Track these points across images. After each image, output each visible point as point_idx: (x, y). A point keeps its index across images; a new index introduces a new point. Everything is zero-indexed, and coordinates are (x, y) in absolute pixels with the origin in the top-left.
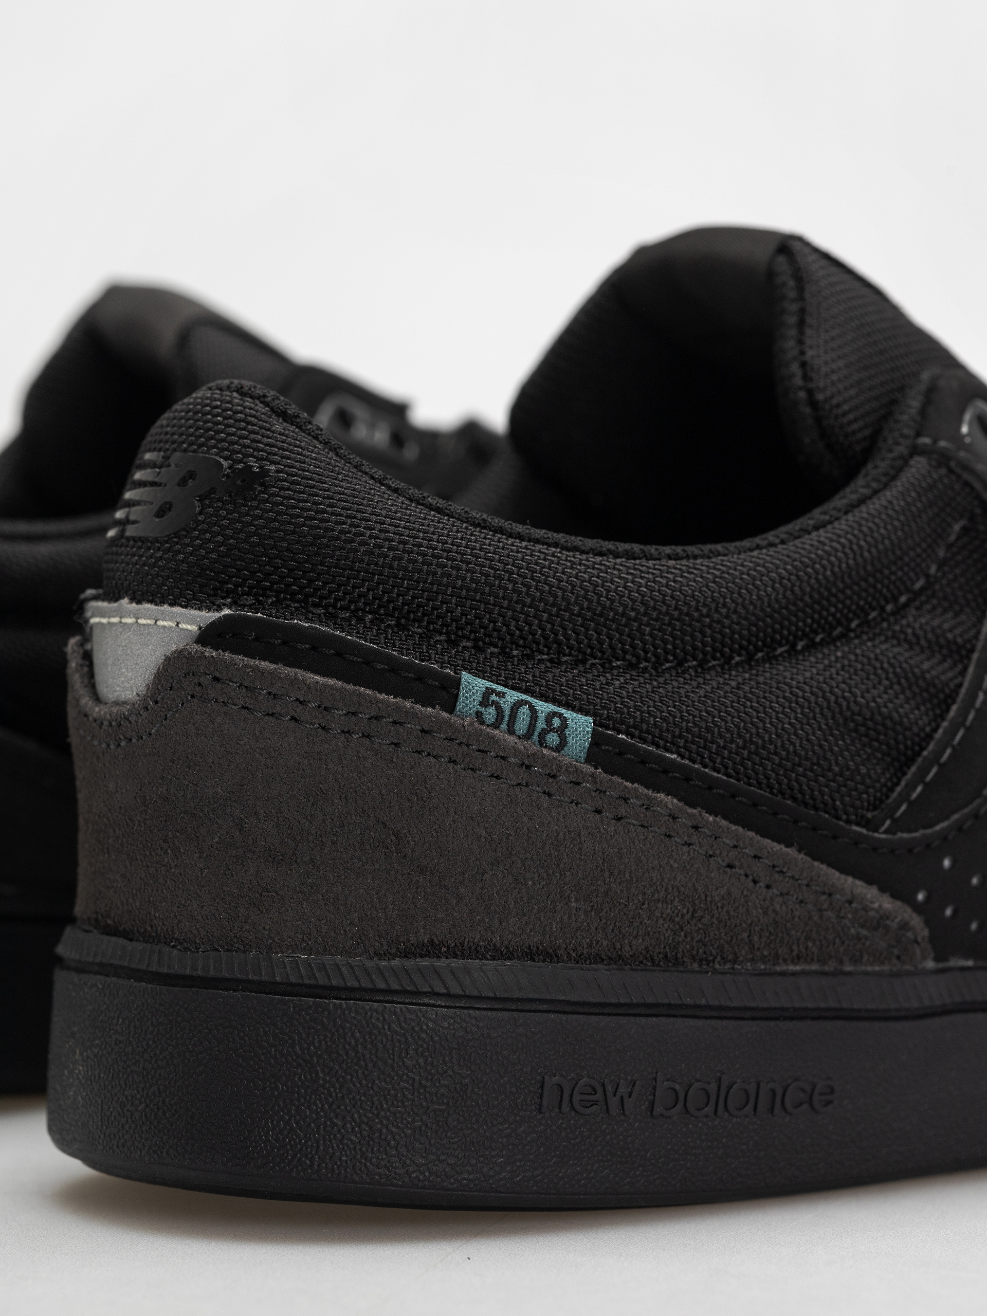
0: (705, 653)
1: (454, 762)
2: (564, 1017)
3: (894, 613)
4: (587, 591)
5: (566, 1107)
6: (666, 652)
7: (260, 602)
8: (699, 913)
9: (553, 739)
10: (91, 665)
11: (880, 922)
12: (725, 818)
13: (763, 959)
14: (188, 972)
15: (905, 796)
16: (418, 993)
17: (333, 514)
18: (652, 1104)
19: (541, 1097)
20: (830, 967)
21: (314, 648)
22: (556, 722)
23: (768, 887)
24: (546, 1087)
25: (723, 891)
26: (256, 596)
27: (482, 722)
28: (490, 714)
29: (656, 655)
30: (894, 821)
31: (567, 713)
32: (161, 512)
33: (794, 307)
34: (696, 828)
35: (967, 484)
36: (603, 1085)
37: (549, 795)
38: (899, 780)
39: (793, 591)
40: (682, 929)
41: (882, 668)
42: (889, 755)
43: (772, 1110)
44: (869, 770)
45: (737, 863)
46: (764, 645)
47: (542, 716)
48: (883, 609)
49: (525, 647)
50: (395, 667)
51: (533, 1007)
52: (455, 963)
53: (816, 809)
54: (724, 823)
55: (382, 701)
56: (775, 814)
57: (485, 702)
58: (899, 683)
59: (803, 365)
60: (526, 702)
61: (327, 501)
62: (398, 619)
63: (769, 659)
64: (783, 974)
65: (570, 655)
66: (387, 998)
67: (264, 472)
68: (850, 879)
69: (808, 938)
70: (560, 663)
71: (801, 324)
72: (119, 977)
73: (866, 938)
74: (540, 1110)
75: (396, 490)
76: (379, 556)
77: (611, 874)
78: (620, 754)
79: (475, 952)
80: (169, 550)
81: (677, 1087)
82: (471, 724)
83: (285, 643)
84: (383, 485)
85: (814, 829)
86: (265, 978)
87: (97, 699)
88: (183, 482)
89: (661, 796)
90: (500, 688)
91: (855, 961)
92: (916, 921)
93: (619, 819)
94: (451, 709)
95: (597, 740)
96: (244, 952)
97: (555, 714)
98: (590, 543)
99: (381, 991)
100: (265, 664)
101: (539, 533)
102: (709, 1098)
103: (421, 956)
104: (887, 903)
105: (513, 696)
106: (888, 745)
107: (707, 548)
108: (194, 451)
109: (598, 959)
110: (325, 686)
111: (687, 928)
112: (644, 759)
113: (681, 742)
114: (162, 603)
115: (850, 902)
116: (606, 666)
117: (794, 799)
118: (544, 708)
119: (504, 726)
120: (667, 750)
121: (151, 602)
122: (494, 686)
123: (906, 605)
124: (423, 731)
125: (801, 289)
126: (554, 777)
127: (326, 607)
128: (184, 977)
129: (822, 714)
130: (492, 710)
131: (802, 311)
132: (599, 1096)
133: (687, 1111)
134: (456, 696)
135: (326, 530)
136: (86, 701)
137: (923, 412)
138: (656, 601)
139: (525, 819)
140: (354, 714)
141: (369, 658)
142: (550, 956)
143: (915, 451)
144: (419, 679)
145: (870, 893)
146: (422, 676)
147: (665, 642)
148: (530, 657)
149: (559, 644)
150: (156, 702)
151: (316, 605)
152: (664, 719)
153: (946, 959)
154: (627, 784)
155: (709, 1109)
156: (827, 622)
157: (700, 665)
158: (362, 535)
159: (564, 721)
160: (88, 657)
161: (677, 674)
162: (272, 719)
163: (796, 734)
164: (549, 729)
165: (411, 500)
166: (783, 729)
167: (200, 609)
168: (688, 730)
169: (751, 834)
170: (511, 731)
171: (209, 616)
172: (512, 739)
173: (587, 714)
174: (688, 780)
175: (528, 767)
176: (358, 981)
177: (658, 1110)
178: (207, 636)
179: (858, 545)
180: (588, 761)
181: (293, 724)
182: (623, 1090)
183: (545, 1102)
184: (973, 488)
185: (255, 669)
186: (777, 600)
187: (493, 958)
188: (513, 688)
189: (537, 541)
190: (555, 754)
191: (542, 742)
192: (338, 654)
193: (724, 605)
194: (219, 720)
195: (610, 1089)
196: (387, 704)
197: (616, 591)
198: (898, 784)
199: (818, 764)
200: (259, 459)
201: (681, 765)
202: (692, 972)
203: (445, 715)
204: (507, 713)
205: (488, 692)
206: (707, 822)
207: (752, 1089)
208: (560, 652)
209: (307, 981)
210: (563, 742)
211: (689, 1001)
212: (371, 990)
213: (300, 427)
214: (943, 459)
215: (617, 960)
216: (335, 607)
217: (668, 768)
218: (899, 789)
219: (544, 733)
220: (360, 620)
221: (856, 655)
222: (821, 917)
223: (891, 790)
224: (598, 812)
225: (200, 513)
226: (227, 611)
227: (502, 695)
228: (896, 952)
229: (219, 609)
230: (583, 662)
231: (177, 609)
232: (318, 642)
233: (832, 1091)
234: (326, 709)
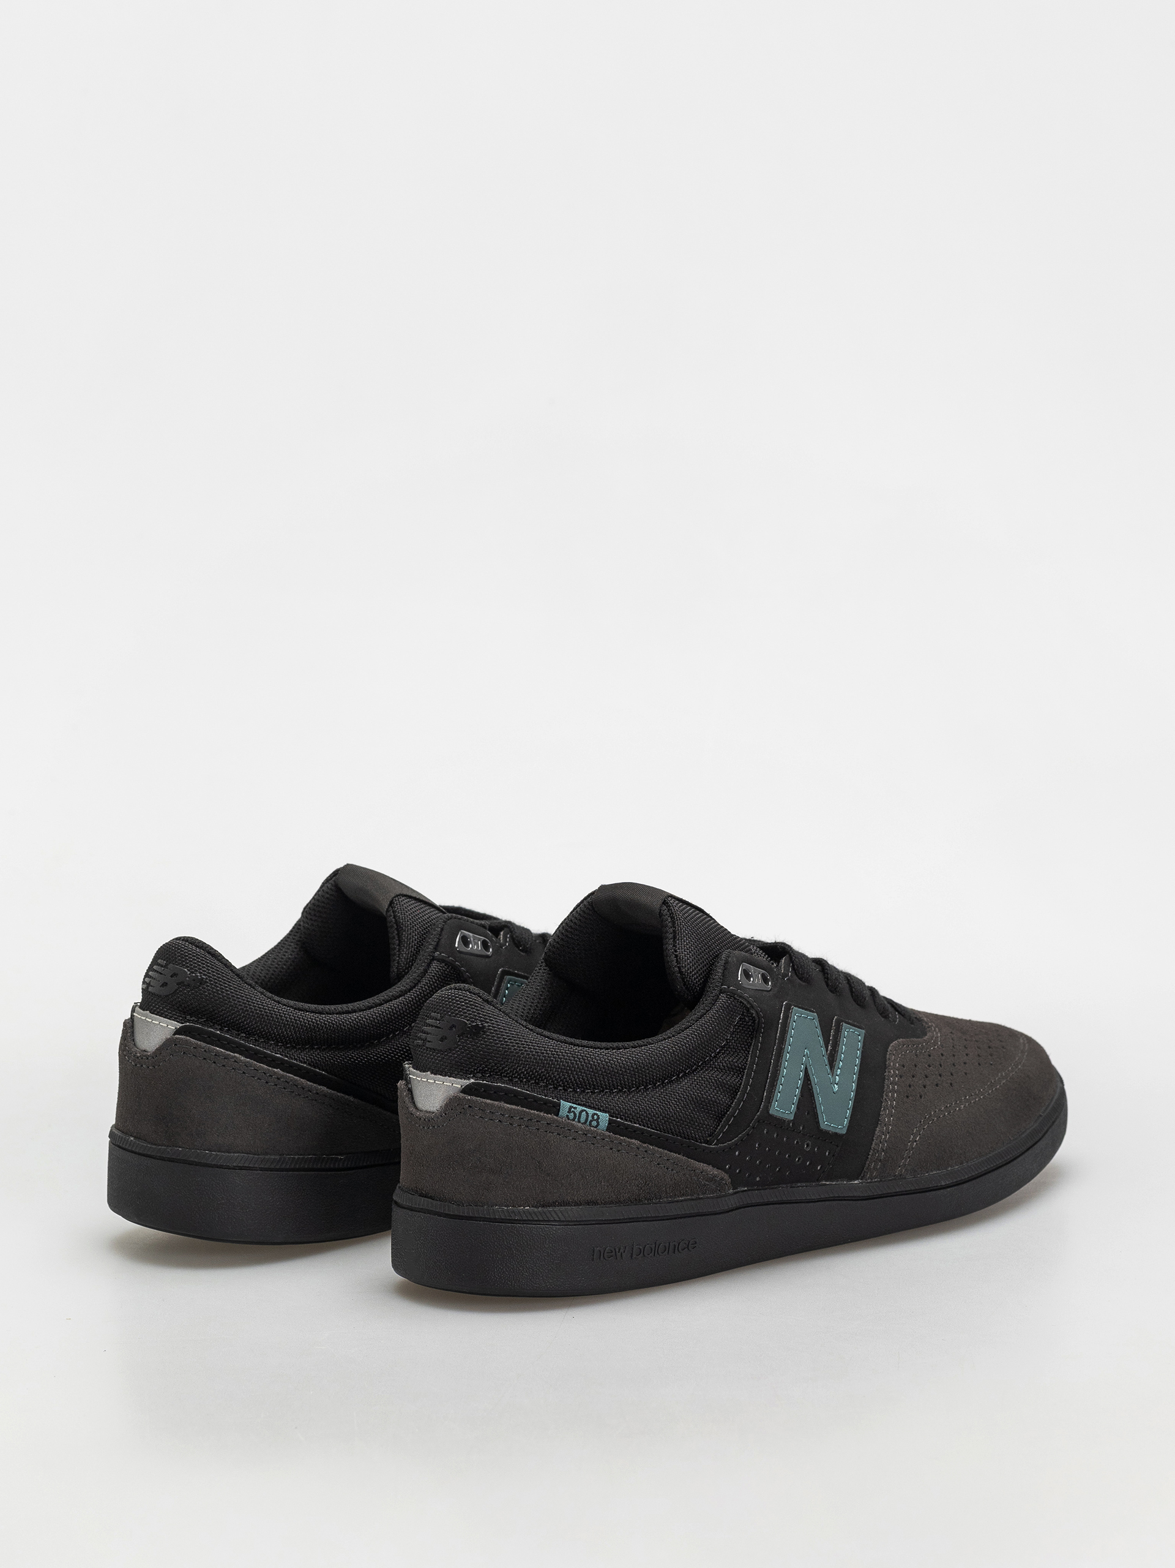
0: (646, 1083)
1: (560, 1135)
2: (601, 1226)
3: (715, 1057)
4: (604, 1065)
5: (602, 1257)
6: (633, 1084)
7: (483, 1076)
8: (648, 1183)
9: (594, 1123)
10: (412, 1092)
11: (712, 1179)
12: (656, 1146)
13: (671, 1197)
14: (461, 1214)
15: (721, 1131)
16: (549, 1221)
17: (511, 1043)
18: (632, 1254)
19: (593, 1255)
20: (695, 1196)
21: (506, 1094)
22: (595, 1117)
23: (672, 1170)
24: (595, 1251)
25: (656, 1174)
26: (482, 1073)
27: (569, 1119)
28: (571, 1116)
29: (629, 1086)
30: (718, 1140)
31: (599, 1113)
32: (442, 1039)
33: (671, 930)
34: (646, 1151)
35: (741, 1002)
36: (615, 1249)
37: (594, 1144)
38: (719, 1124)
39: (678, 1056)
40: (641, 1189)
41: (712, 1082)
42: (715, 1115)
43: (674, 1252)
44: (708, 1122)
45: (661, 1163)
46: (668, 1077)
47: (590, 1115)
48: (711, 1056)
49: (582, 1087)
50: (536, 1100)
51: (590, 1223)
52: (563, 1208)
53: (689, 1139)
54: (656, 1148)
55: (532, 1114)
56: (674, 1143)
57: (569, 1111)
58: (718, 1087)
59: (676, 956)
60: (585, 1110)
61: (508, 1038)
62: (535, 1080)
63: (671, 1082)
64: (677, 1201)
65: (598, 1089)
66: (538, 1223)
67: (484, 1027)
68: (702, 1164)
69: (687, 1187)
70: (595, 1093)
71: (674, 937)
72: (430, 1214)
73: (708, 1185)
74: (593, 1260)
75: (531, 1030)
76: (529, 1058)
77: (616, 1171)
78: (618, 1126)
79: (568, 1204)
80: (447, 1055)
81: (641, 1247)
82: (565, 1120)
83: (495, 1092)
84: (527, 1028)
85: (688, 1147)
86: (492, 1217)
87: (416, 1108)
88: (451, 1028)
89: (633, 1141)
90: (575, 1106)
91: (704, 1194)
92: (726, 1177)
93: (619, 1151)
94: (557, 1115)
95: (610, 1122)
96: (482, 1206)
97: (595, 1114)
98: (604, 1044)
99: (536, 1221)
100: (488, 1101)
101: (585, 1042)
102: (652, 1250)
103: (549, 1206)
104: (716, 1172)
105: (580, 1108)
106: (715, 1111)
107: (645, 1041)
108: (454, 1016)
109: (611, 1203)
110: (511, 1109)
111: (643, 1188)
112: (627, 1127)
113: (640, 1120)
114: (445, 1076)
115: (702, 1172)
116: (611, 1092)
117: (681, 1137)
118: (591, 1112)
119: (576, 1120)
120: (635, 1123)
121: (441, 1075)
122: (573, 1105)
123: (719, 1053)
124: (547, 1124)
125: (673, 923)
126: (595, 1137)
127: (508, 1077)
128: (460, 1216)
129: (691, 1103)
130: (572, 1114)
131: (674, 931)
132: (613, 1253)
133: (644, 1256)
134: (559, 1110)
135: (509, 1049)
136: (412, 1109)
137: (723, 975)
138: (629, 1066)
139: (585, 1154)
140: (522, 1118)
141: (527, 1097)
142: (595, 1203)
143: (721, 992)
144: (545, 1104)
145: (709, 1168)
146: (546, 1102)
147: (632, 1081)
148: (584, 1091)
149: (594, 1085)
150: (446, 1114)
151: (505, 1076)
152: (633, 1112)
153: (737, 1189)
154: (622, 1138)
155: (652, 1254)
156: (690, 1064)
157: (645, 1088)
158: (522, 1050)
159: (598, 1116)
160: (410, 1091)
161: (637, 1093)
162: (492, 1121)
163: (681, 1112)
164: (593, 1119)
165: (537, 1034)
166: (677, 1111)
167: (461, 1079)
168: (642, 1115)
169: (666, 1151)
170: (579, 1121)
171: (466, 1082)
172: (580, 1125)
173: (606, 1112)
174: (643, 1133)
175: (586, 1135)
176: (527, 1217)
177: (634, 1256)
178: (466, 1090)
179: (701, 1034)
180: (607, 1130)
181: (500, 1123)
182: (622, 1251)
183: (595, 1257)
184: (743, 1004)
185: (485, 1103)
186: (672, 1061)
187: (575, 1206)
188: (579, 1104)
189: (584, 1046)
190: (595, 1129)
191: (590, 1124)
192: (515, 1096)
193: (654, 1065)
194: (471, 1121)
195: (617, 1250)
196: (534, 1114)
197: (614, 1064)
198: (719, 1126)
199: (690, 1123)
200: (481, 1021)
201: (640, 1128)
202: (645, 1204)
203: (555, 1117)
204: (578, 1115)
205: (571, 1107)
206: (650, 1149)
207: (667, 1245)
208: (594, 1088)
209: (508, 1218)
210: (598, 1123)
211: (645, 1216)
212: (532, 1220)
213: (494, 1006)
214: (732, 995)
215: (619, 1202)
216: (512, 1077)
217: (636, 1130)
218: (719, 1128)
219: (591, 1121)
220: (521, 1081)
221: (702, 1078)
222: (691, 1179)
223: (717, 1128)
224: (611, 1149)
225: (459, 1042)
226: (472, 1081)
227: (575, 1108)
228: (718, 1189)
229: (469, 1079)
230: (603, 1091)
231: (452, 1079)
232: (507, 1092)
233: (696, 1243)
234: (512, 1117)
